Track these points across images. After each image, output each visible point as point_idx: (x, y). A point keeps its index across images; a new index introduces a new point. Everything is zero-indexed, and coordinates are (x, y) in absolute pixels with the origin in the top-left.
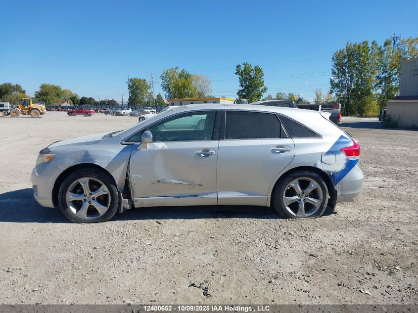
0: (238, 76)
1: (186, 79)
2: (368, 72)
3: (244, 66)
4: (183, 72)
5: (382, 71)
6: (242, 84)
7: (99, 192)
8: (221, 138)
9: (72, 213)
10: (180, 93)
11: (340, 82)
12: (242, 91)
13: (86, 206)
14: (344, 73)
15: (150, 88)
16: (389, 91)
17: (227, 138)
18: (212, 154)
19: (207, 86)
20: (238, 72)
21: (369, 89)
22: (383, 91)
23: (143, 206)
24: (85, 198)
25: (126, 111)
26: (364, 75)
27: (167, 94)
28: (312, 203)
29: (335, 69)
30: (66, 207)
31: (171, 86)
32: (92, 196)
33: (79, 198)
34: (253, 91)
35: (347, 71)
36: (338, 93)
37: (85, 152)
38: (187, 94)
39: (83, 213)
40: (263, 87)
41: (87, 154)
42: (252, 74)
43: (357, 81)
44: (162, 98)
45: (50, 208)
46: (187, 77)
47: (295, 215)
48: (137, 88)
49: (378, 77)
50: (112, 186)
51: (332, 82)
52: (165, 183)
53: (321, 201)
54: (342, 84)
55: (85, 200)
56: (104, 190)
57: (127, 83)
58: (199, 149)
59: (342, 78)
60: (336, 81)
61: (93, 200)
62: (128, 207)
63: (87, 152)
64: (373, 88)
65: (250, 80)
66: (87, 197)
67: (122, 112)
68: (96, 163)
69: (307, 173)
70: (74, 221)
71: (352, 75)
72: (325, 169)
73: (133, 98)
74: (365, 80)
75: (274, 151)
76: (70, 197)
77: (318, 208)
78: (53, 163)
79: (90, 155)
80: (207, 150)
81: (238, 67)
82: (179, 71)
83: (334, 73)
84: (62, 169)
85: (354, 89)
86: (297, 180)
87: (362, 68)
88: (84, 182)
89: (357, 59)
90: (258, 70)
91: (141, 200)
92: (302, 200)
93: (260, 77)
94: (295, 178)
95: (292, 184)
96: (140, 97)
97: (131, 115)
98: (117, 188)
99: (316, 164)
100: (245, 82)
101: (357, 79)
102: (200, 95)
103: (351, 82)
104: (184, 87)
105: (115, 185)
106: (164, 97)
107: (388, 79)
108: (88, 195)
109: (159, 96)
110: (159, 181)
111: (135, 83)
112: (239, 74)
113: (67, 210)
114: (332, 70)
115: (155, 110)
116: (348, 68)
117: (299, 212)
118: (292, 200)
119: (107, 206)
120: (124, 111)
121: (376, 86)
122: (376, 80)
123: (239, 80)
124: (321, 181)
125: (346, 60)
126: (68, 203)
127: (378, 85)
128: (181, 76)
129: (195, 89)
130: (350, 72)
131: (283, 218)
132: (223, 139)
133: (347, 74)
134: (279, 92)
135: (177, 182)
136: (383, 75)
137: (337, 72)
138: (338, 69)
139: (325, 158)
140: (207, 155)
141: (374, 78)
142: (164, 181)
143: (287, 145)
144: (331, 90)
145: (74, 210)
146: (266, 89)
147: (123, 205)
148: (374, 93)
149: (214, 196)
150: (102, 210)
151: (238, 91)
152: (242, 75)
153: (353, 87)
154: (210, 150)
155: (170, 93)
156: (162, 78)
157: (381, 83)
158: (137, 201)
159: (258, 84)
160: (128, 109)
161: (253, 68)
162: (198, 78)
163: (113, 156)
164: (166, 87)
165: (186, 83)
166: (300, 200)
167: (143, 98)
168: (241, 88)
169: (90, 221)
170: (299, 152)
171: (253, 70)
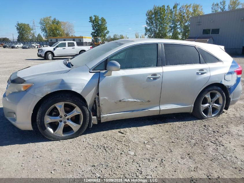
0: (91, 23)
1: (57, 24)
2: (165, 23)
3: (94, 17)
4: (55, 19)
5: (172, 23)
6: (94, 28)
7: (74, 113)
8: (163, 65)
9: (50, 133)
10: (53, 33)
11: (151, 28)
12: (94, 33)
13: (62, 125)
14: (152, 23)
15: (33, 29)
16: (176, 34)
17: (167, 64)
18: (159, 78)
19: (72, 29)
20: (91, 20)
21: (166, 33)
22: (173, 34)
23: (107, 121)
24: (61, 119)
25: (19, 45)
26: (163, 25)
27: (45, 34)
28: (217, 107)
29: (147, 21)
30: (44, 128)
31: (47, 29)
32: (67, 117)
33: (56, 120)
34: (101, 33)
35: (154, 22)
36: (149, 35)
37: (61, 81)
38: (59, 34)
39: (60, 131)
40: (107, 31)
41: (63, 82)
42: (100, 22)
43: (160, 28)
44: (41, 36)
45: (29, 131)
46: (58, 23)
47: (206, 116)
48: (23, 30)
49: (170, 27)
50: (85, 108)
51: (146, 28)
52: (124, 102)
53: (221, 106)
54: (152, 30)
55: (61, 121)
56: (77, 111)
57: (15, 26)
58: (149, 74)
59: (151, 26)
60: (148, 28)
61: (67, 120)
62: (96, 123)
63: (63, 80)
64: (167, 33)
65: (98, 26)
66: (62, 118)
67: (16, 46)
68: (73, 90)
69: (215, 88)
70: (52, 139)
71: (156, 25)
72: (227, 84)
73: (20, 36)
74: (164, 28)
75: (198, 73)
76: (48, 119)
77: (219, 110)
78: (30, 92)
79: (66, 83)
80: (155, 75)
81: (90, 18)
82: (52, 19)
83: (147, 23)
84: (40, 96)
85: (158, 33)
86: (209, 93)
87: (162, 21)
88: (60, 106)
89: (159, 16)
90: (103, 20)
91: (106, 116)
92: (211, 106)
93: (105, 24)
94: (209, 91)
95: (207, 96)
96: (26, 36)
97: (23, 48)
98: (88, 109)
99: (221, 81)
100: (96, 27)
101: (159, 27)
102: (67, 34)
103: (156, 29)
104: (56, 29)
105: (87, 106)
106: (42, 36)
107: (175, 28)
108: (63, 116)
109: (39, 35)
110: (120, 101)
111: (22, 27)
112: (92, 22)
113: (46, 130)
114: (146, 21)
115: (39, 45)
116: (155, 21)
117: (208, 114)
118: (206, 107)
119: (80, 124)
120: (17, 45)
121: (169, 31)
122: (169, 28)
123: (92, 26)
124: (223, 93)
125: (154, 16)
126: (46, 125)
127: (170, 31)
128: (53, 22)
129: (64, 31)
130: (156, 23)
131: (199, 119)
132: (164, 65)
133: (154, 24)
134: (115, 34)
135: (132, 100)
136: (173, 25)
137: (149, 23)
138: (149, 21)
139: (227, 77)
140: (155, 79)
141: (168, 27)
142: (124, 100)
143: (206, 69)
144: (145, 33)
145: (51, 130)
146: (108, 32)
147: (92, 121)
148: (168, 35)
149: (157, 108)
150: (75, 127)
151: (91, 33)
152: (93, 23)
153: (157, 32)
154: (157, 74)
155: (47, 33)
156: (41, 23)
157: (172, 30)
158: (103, 117)
159: (104, 29)
160: (20, 44)
161: (100, 19)
162: (65, 24)
163: (86, 83)
164: (44, 30)
165: (58, 27)
166: (209, 106)
167: (28, 37)
168: (93, 31)
169: (67, 138)
170: (213, 73)
171: (100, 20)
